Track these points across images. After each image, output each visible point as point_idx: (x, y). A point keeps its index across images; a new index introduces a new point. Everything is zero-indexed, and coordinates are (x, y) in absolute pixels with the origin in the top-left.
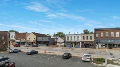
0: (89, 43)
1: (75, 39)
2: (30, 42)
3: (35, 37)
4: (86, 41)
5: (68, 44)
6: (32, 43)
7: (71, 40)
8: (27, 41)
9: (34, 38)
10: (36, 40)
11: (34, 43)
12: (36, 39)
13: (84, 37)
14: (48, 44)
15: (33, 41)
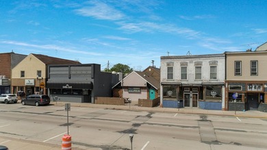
0: (261, 90)
1: (198, 75)
2: (21, 88)
3: (42, 66)
4: (250, 84)
5: (170, 93)
6: (31, 89)
7: (184, 76)
8: (13, 84)
9: (39, 73)
10: (47, 80)
11: (38, 89)
12: (43, 75)
13: (238, 64)
14: (90, 92)
15: (32, 82)
